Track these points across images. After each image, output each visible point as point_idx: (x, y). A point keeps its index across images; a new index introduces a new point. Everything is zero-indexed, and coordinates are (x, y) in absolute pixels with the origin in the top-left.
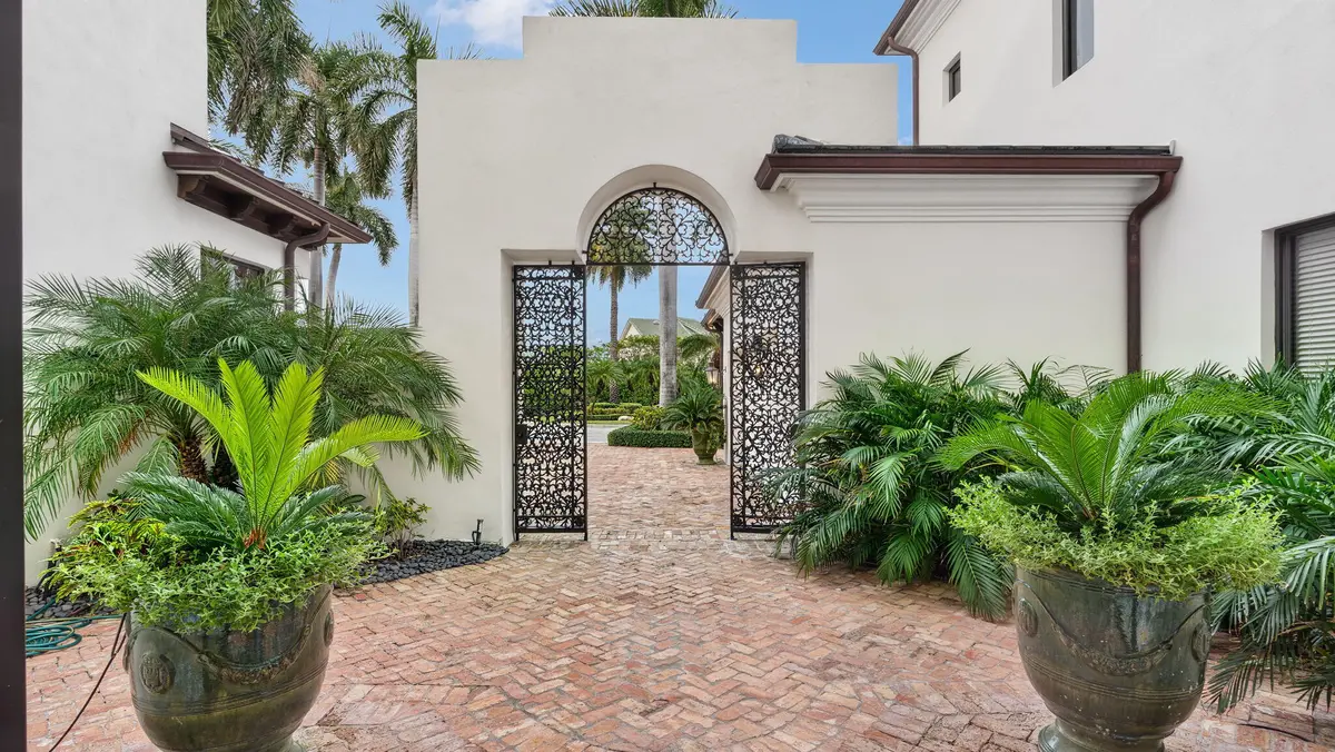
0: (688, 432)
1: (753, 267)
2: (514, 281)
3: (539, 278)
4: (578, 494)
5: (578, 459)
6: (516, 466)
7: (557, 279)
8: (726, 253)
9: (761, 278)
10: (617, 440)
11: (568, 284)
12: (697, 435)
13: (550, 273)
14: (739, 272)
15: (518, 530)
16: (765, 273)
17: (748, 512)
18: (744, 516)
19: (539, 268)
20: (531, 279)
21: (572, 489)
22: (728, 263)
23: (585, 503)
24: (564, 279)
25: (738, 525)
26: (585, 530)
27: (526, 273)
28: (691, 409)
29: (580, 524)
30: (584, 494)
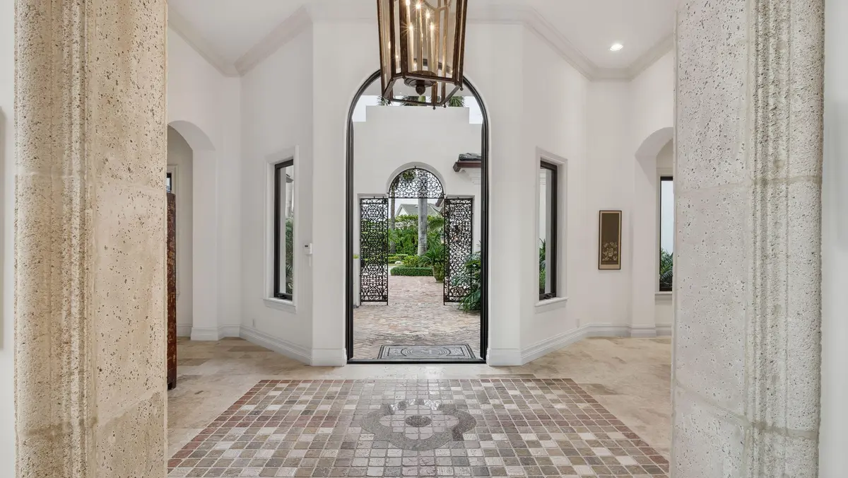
0: (431, 267)
1: (454, 200)
2: (361, 204)
3: (370, 203)
4: (384, 287)
5: (384, 273)
6: (361, 276)
7: (376, 203)
8: (443, 194)
9: (457, 204)
10: (396, 272)
11: (381, 205)
12: (435, 268)
13: (374, 201)
14: (448, 202)
15: (362, 301)
16: (458, 202)
17: (450, 294)
18: (449, 296)
19: (370, 199)
20: (367, 203)
21: (382, 285)
22: (443, 198)
23: (387, 290)
24: (380, 203)
25: (446, 299)
26: (387, 301)
27: (364, 201)
28: (433, 256)
29: (385, 299)
30: (387, 287)
